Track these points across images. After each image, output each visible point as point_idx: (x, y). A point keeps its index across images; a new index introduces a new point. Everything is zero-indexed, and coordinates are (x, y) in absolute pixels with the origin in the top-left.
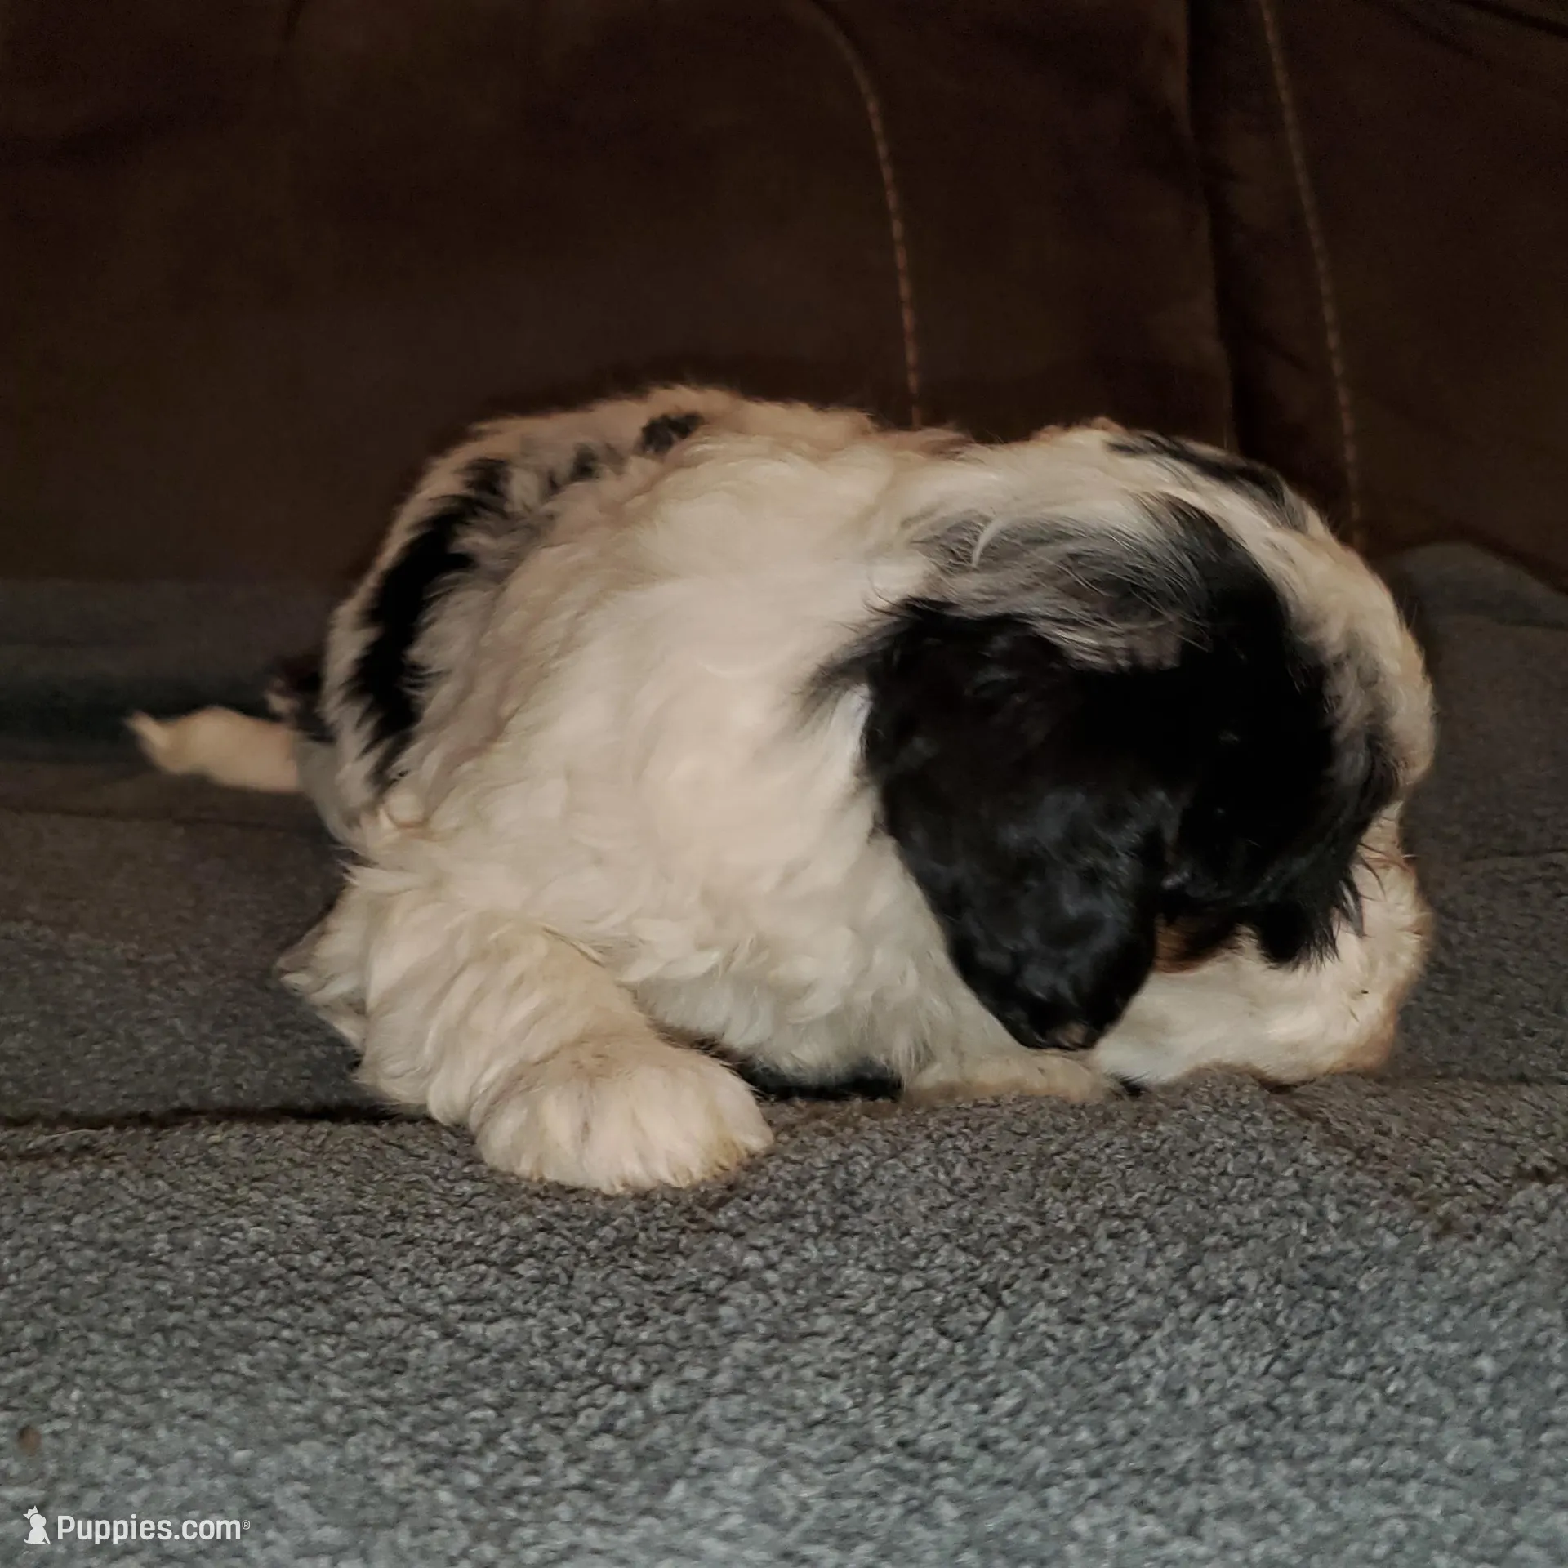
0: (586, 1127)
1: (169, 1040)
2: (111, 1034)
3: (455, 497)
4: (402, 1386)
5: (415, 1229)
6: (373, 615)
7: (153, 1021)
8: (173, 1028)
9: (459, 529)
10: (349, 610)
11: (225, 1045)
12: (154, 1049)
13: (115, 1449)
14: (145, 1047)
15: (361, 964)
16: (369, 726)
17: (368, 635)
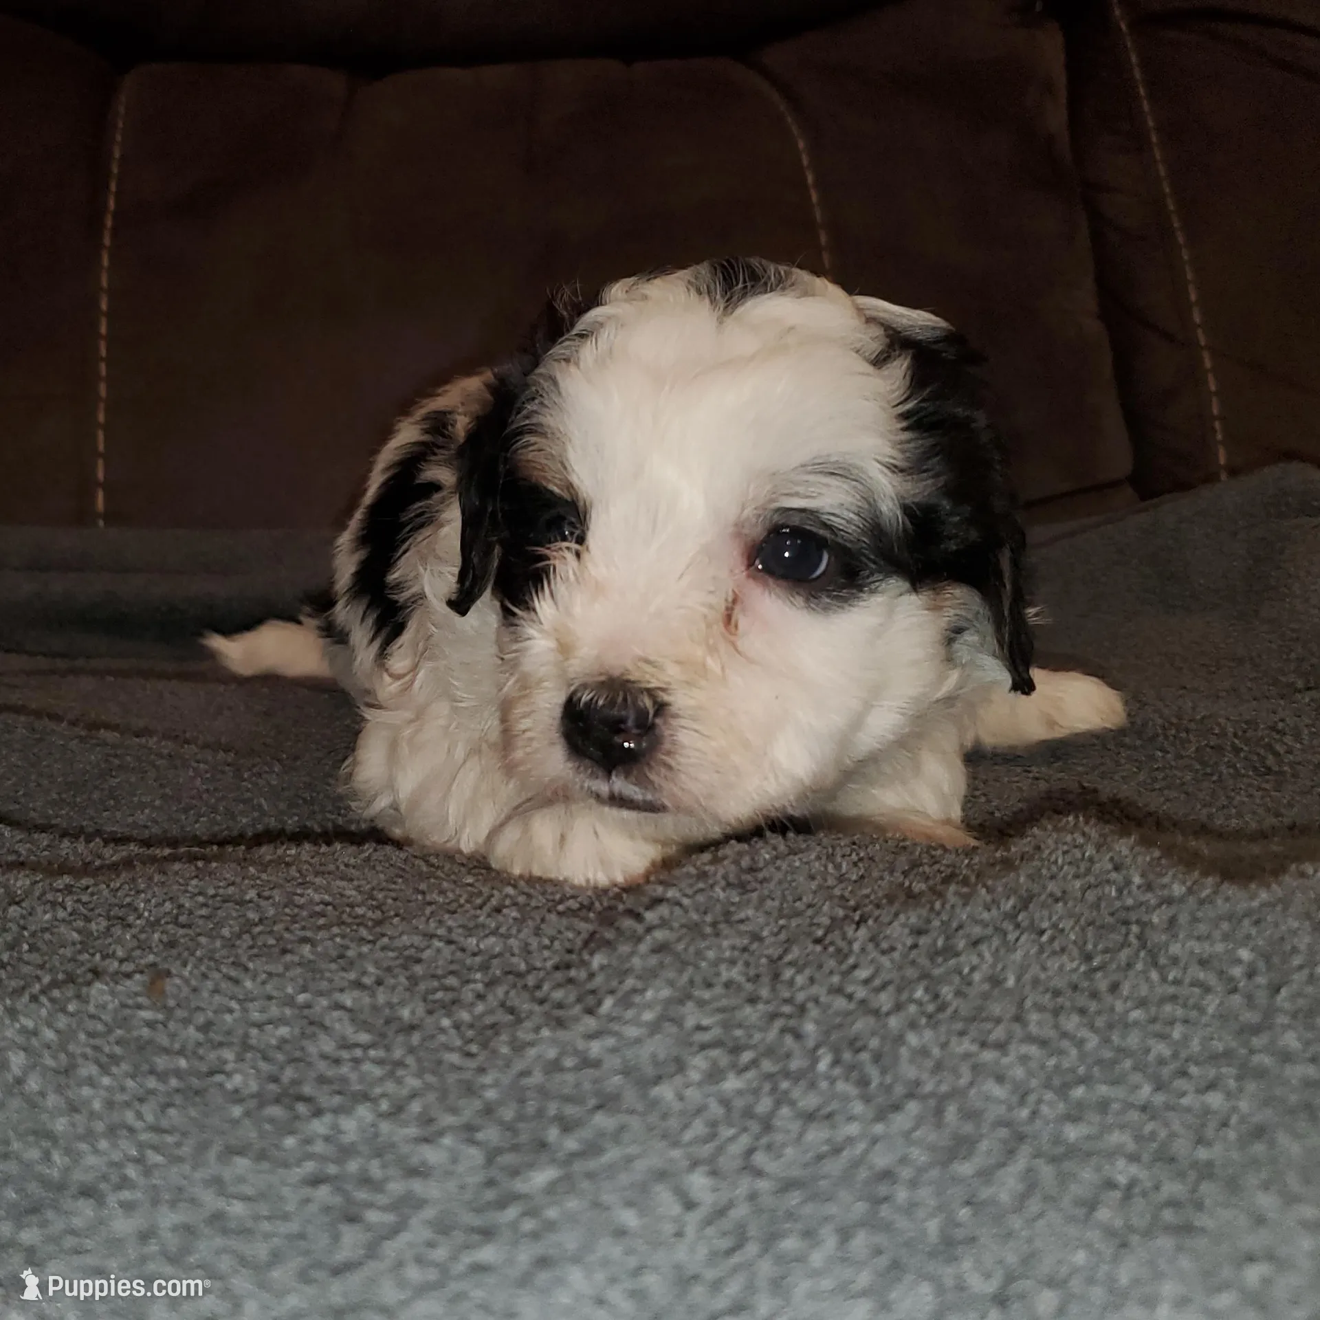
0: (563, 838)
1: (256, 814)
2: (214, 810)
3: (415, 444)
4: (418, 969)
5: (434, 896)
6: (363, 540)
7: (244, 802)
8: (260, 806)
9: (424, 466)
10: (345, 539)
11: (296, 818)
12: (244, 821)
13: (216, 991)
14: (239, 818)
15: (391, 785)
16: (370, 621)
17: (360, 555)
